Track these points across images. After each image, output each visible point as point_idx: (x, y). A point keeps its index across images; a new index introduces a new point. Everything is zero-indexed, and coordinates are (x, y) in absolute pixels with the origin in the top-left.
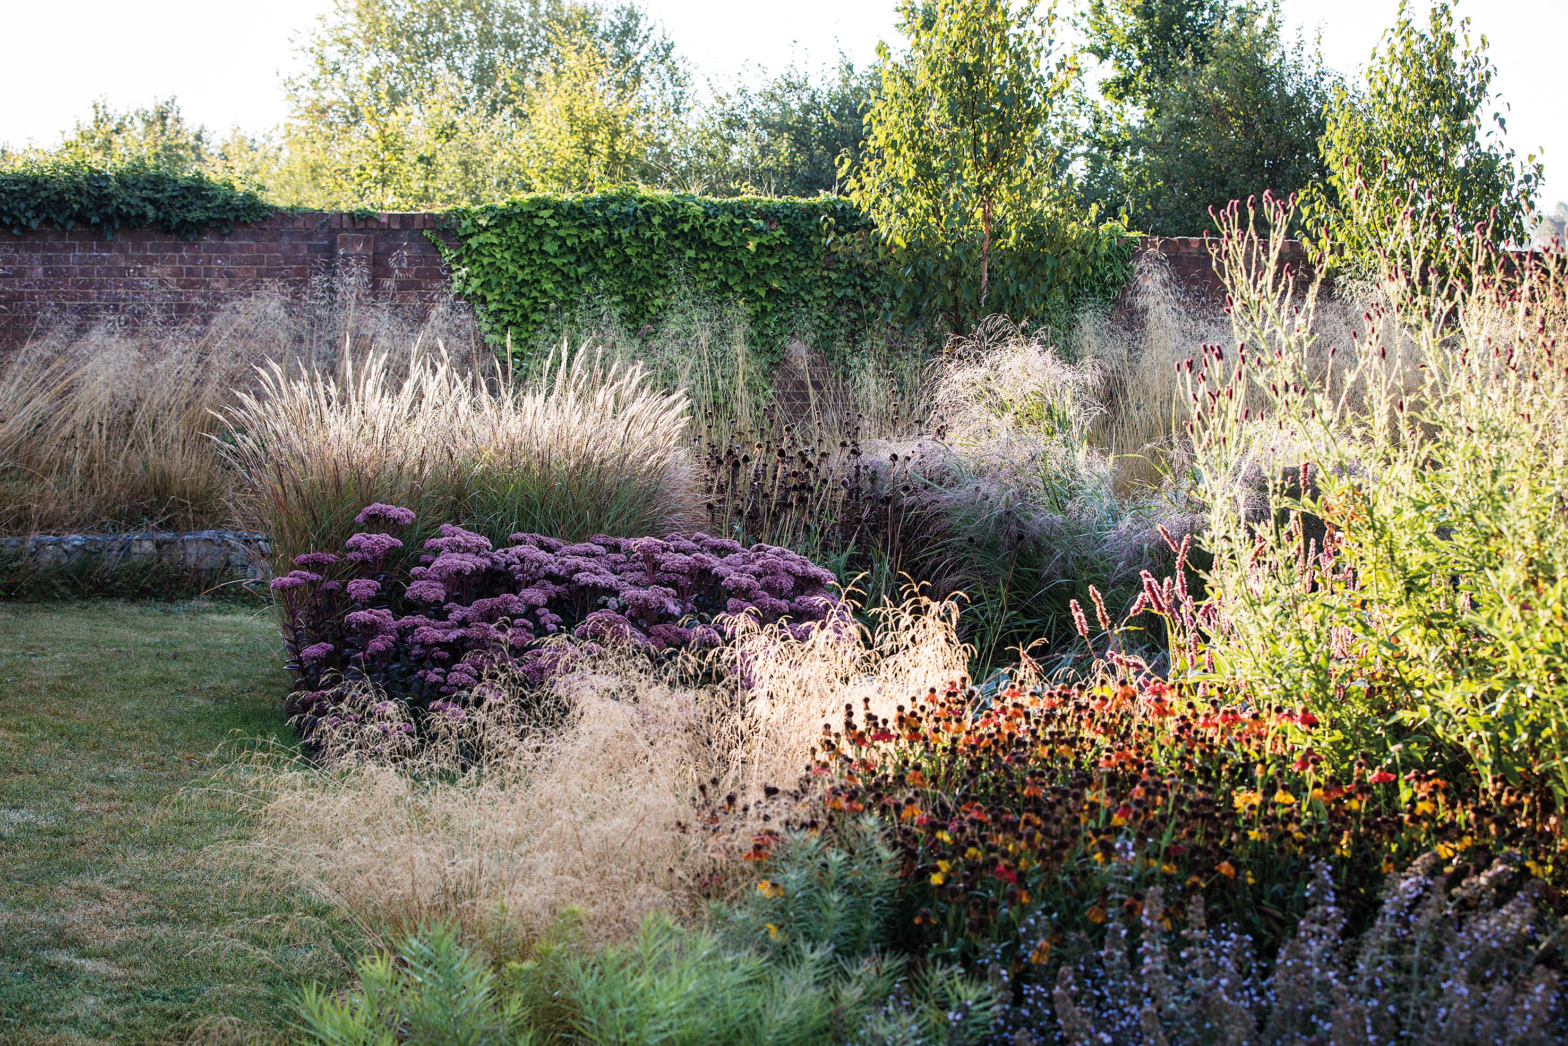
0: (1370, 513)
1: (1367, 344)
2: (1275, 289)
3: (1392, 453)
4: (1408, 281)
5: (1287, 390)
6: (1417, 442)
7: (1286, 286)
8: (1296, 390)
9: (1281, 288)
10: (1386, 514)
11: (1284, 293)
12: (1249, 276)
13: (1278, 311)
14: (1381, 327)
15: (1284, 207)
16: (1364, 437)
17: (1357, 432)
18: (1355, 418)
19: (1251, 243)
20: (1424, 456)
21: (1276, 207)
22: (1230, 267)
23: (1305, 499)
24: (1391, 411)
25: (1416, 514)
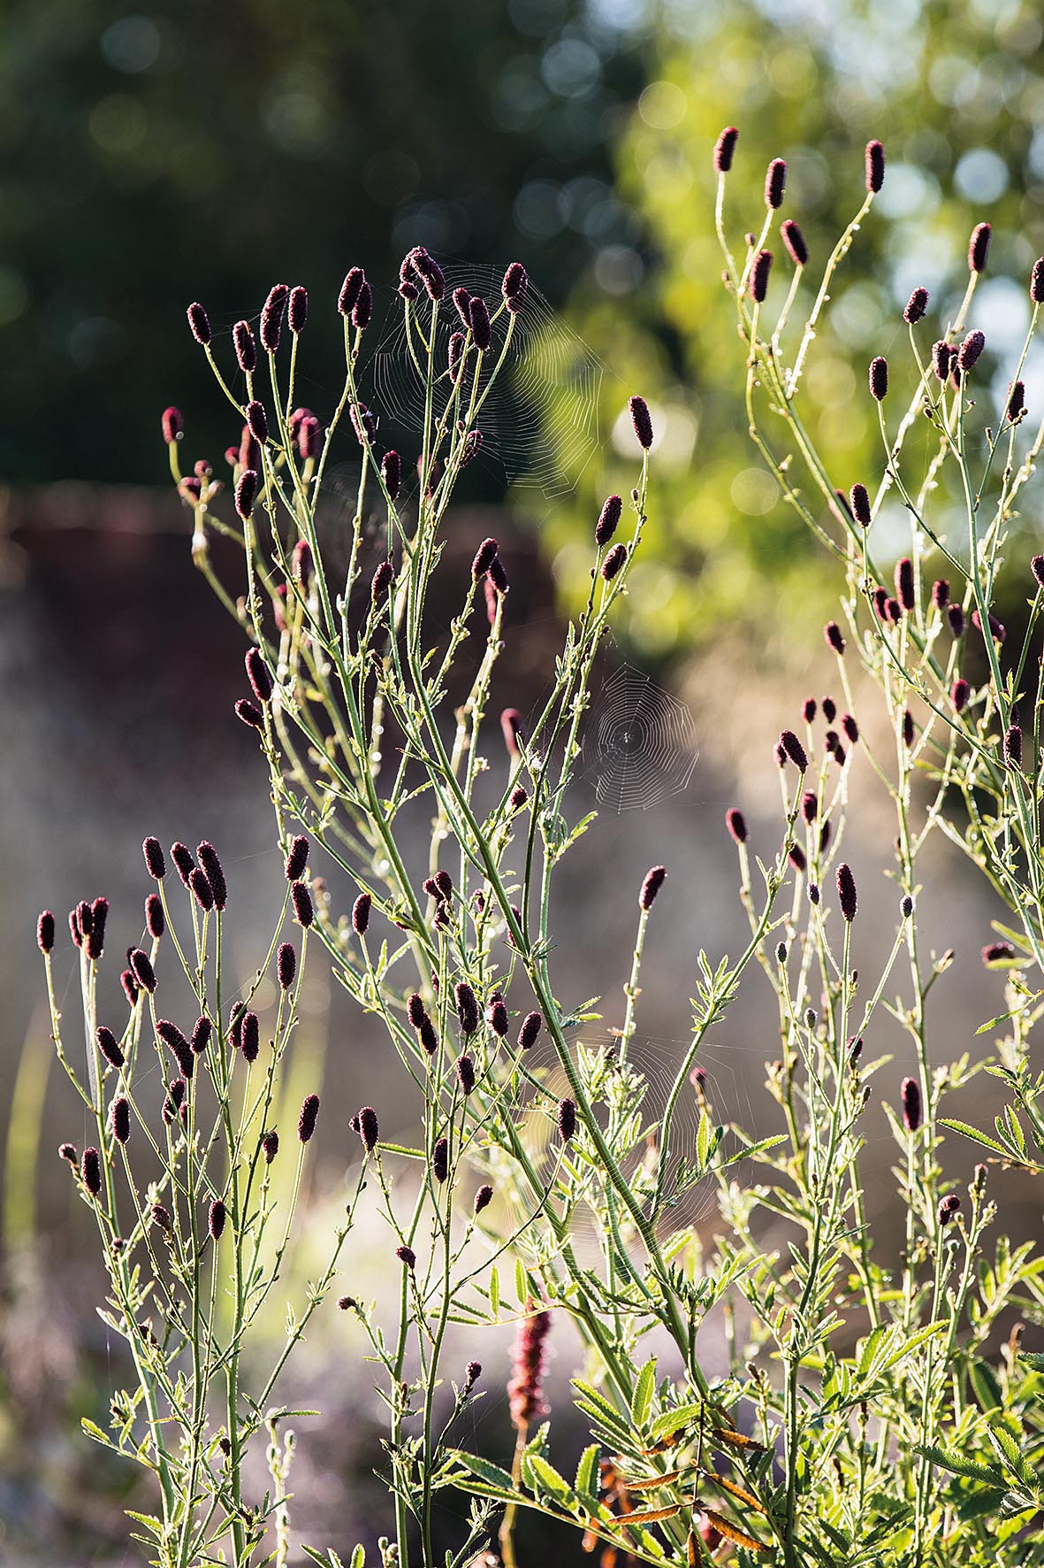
0: (783, 1519)
1: (783, 862)
2: (434, 632)
3: (873, 1286)
4: (955, 620)
5: (470, 1024)
6: (971, 1241)
7: (479, 625)
8: (500, 1023)
9: (458, 631)
10: (845, 1523)
11: (472, 652)
12: (335, 584)
13: (445, 716)
14: (841, 794)
15: (478, 317)
16: (762, 1221)
17: (736, 1203)
18: (727, 1144)
19: (345, 449)
20: (996, 1299)
21: (446, 315)
22: (265, 547)
23: (530, 1461)
24: (870, 1125)
25: (959, 1529)
